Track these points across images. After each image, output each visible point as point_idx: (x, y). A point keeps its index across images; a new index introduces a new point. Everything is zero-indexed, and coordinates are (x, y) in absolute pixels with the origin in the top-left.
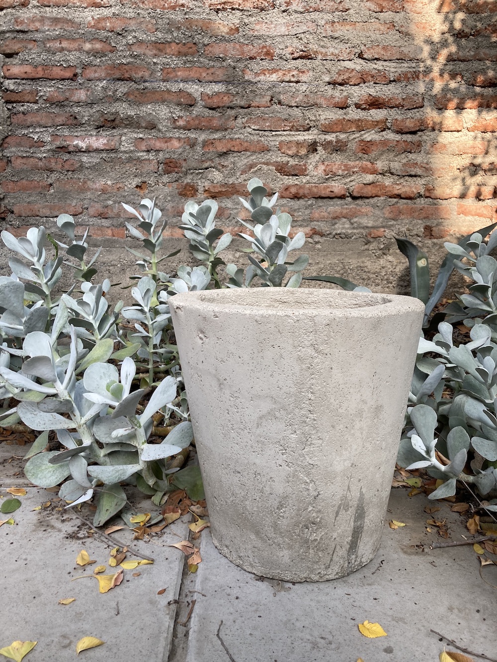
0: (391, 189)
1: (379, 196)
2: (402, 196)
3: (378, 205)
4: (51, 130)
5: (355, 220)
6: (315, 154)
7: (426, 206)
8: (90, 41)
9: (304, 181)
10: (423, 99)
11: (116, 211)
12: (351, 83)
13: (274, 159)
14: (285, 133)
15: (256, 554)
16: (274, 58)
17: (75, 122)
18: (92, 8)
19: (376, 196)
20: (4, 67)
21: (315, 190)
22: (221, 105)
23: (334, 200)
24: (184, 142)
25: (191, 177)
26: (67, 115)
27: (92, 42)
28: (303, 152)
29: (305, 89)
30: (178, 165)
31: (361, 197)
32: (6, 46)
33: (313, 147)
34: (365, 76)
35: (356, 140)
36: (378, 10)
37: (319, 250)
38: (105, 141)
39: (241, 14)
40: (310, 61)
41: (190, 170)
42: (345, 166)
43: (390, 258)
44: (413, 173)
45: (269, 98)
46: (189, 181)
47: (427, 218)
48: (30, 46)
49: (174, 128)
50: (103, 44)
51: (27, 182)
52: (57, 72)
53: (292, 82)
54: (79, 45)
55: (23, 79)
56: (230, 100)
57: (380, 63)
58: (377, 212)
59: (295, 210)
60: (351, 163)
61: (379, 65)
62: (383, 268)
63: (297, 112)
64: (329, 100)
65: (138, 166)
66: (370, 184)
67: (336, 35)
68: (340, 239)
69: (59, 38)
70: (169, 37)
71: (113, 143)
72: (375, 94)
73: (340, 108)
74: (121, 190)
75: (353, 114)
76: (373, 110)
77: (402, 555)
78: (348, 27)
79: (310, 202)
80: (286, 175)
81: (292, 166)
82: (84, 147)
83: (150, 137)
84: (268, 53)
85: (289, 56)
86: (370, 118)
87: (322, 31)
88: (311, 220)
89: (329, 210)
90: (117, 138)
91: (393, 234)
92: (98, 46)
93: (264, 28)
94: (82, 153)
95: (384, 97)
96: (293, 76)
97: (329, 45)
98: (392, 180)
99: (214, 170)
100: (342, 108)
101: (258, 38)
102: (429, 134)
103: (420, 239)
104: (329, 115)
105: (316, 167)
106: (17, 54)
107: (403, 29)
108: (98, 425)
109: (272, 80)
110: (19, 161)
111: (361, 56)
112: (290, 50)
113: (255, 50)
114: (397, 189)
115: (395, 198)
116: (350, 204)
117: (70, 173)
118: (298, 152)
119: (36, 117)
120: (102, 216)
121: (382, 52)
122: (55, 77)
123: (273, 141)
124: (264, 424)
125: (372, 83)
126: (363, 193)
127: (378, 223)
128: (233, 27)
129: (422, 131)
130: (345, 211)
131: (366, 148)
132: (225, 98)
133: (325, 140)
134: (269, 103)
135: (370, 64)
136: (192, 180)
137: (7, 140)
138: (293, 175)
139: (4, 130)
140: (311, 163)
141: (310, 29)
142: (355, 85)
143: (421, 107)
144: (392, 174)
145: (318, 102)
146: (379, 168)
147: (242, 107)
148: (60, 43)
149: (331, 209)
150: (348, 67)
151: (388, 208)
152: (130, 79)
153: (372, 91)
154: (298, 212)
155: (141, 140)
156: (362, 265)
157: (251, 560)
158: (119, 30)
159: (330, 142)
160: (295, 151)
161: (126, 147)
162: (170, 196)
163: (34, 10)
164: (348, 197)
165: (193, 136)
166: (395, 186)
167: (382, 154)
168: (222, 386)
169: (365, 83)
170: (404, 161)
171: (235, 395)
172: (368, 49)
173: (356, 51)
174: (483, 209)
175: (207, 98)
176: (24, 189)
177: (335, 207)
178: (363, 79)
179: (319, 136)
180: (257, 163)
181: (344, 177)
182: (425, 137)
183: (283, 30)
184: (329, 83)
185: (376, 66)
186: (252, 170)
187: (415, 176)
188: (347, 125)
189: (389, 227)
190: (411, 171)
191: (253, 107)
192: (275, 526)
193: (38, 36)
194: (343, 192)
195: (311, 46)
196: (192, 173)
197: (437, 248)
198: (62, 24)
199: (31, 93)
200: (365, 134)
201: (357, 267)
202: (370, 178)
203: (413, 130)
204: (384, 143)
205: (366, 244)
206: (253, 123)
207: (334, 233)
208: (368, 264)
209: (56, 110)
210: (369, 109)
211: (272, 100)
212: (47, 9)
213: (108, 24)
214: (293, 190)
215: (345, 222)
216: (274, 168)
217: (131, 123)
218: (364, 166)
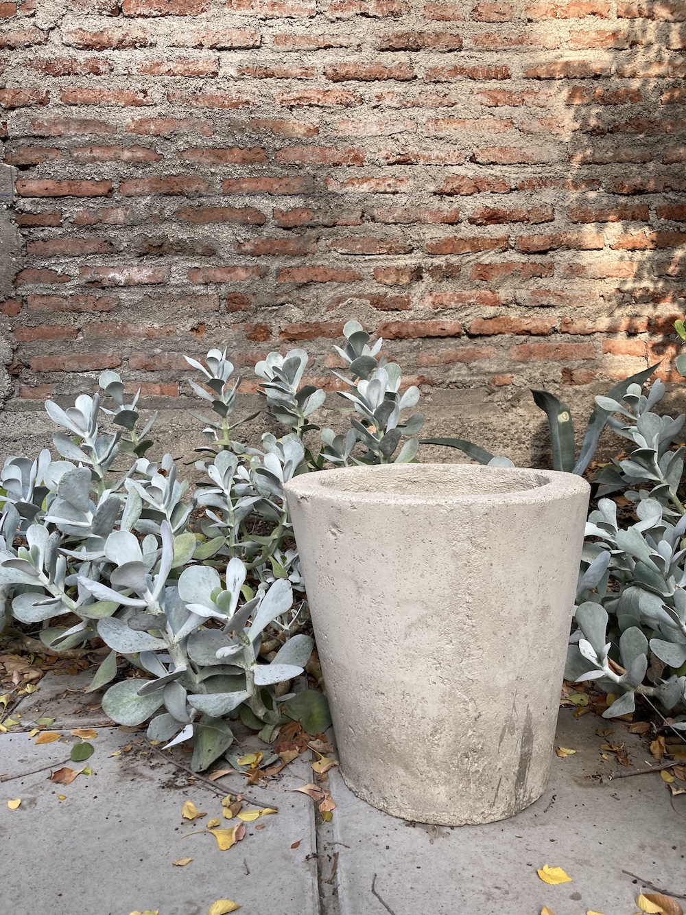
0: (518, 324)
1: (504, 334)
2: (533, 332)
3: (503, 344)
4: (79, 260)
5: (474, 364)
6: (420, 282)
7: (563, 344)
8: (130, 148)
9: (407, 317)
10: (553, 210)
11: (165, 361)
12: (463, 193)
13: (368, 290)
14: (381, 257)
15: (405, 793)
16: (364, 164)
17: (110, 249)
18: (132, 107)
19: (500, 333)
20: (18, 183)
21: (421, 328)
22: (298, 223)
23: (446, 340)
24: (253, 272)
25: (262, 315)
26: (101, 241)
27: (132, 149)
28: (405, 280)
29: (404, 201)
30: (246, 301)
31: (481, 335)
32: (21, 155)
33: (417, 274)
34: (480, 184)
35: (471, 264)
36: (492, 104)
37: (429, 403)
38: (150, 273)
39: (321, 111)
40: (409, 166)
41: (260, 306)
42: (459, 296)
43: (521, 411)
44: (545, 303)
45: (359, 214)
46: (260, 321)
47: (565, 358)
48: (51, 156)
49: (239, 255)
50: (147, 152)
51: (47, 328)
52: (87, 187)
53: (389, 193)
54: (115, 153)
55: (43, 197)
56: (310, 217)
57: (498, 168)
58: (502, 353)
59: (397, 354)
60: (467, 293)
61: (497, 171)
62: (512, 424)
63: (396, 230)
64: (435, 215)
65: (193, 304)
66: (491, 319)
67: (441, 135)
68: (456, 389)
69: (90, 145)
70: (230, 142)
71: (160, 275)
72: (492, 206)
73: (449, 224)
74: (171, 335)
75: (467, 231)
76: (492, 225)
77: (577, 788)
78: (455, 125)
79: (415, 343)
80: (385, 310)
81: (391, 299)
82: (123, 281)
83: (208, 266)
84: (356, 158)
85: (382, 161)
86: (488, 236)
87: (423, 130)
88: (419, 366)
89: (440, 352)
90: (165, 268)
91: (523, 380)
92: (140, 154)
93: (350, 128)
94: (119, 289)
95: (505, 210)
96: (389, 185)
97: (433, 147)
98: (519, 312)
99: (292, 306)
100: (452, 224)
101: (343, 139)
102: (563, 253)
103: (558, 386)
104: (435, 233)
105: (422, 299)
106: (35, 165)
107: (524, 126)
108: (192, 643)
109: (363, 190)
110: (38, 301)
111: (473, 160)
112: (384, 153)
113: (339, 155)
114: (526, 324)
115: (523, 335)
116: (467, 344)
117: (104, 314)
118: (398, 280)
119: (60, 244)
120: (148, 368)
121: (500, 155)
122: (84, 194)
123: (365, 266)
124: (413, 633)
125: (488, 192)
126: (482, 330)
127: (504, 367)
128: (312, 128)
129: (554, 250)
130: (460, 354)
131: (484, 274)
132: (304, 215)
133: (432, 265)
134: (359, 220)
135: (484, 169)
136: (264, 319)
137: (22, 274)
138: (393, 310)
139: (18, 263)
140: (415, 295)
141: (409, 128)
142: (467, 195)
143: (552, 221)
144: (519, 304)
145: (422, 217)
146: (502, 298)
147: (326, 226)
148: (91, 152)
149: (442, 351)
150: (458, 173)
151: (515, 348)
152: (181, 194)
153: (489, 202)
154: (401, 356)
155: (196, 270)
156: (485, 421)
157: (399, 800)
158: (166, 133)
159: (439, 267)
160: (394, 280)
161: (178, 280)
162: (235, 340)
163: (56, 110)
164: (464, 335)
165: (264, 263)
166: (523, 320)
167: (504, 281)
168: (360, 590)
169: (479, 192)
170: (533, 288)
171: (377, 601)
172: (482, 151)
173: (467, 153)
174: (635, 345)
175: (280, 215)
176: (44, 336)
177: (447, 349)
178: (477, 187)
179: (425, 260)
180: (347, 296)
181: (457, 309)
182: (558, 258)
183: (375, 130)
184: (435, 194)
185: (492, 172)
186: (340, 305)
187: (548, 306)
188: (459, 246)
189: (518, 372)
190: (542, 300)
191: (339, 225)
192: (428, 757)
193: (62, 143)
194: (457, 330)
195: (410, 148)
196: (263, 311)
197: (581, 396)
198: (92, 128)
199: (54, 214)
200: (482, 255)
201: (479, 425)
202: (490, 311)
203: (542, 249)
204: (508, 266)
205: (489, 394)
206: (340, 246)
207: (448, 382)
208: (493, 419)
209: (86, 235)
210: (486, 225)
211: (363, 216)
212: (73, 108)
213: (153, 127)
214: (394, 329)
215: (460, 368)
216: (369, 301)
217: (183, 249)
218: (483, 296)
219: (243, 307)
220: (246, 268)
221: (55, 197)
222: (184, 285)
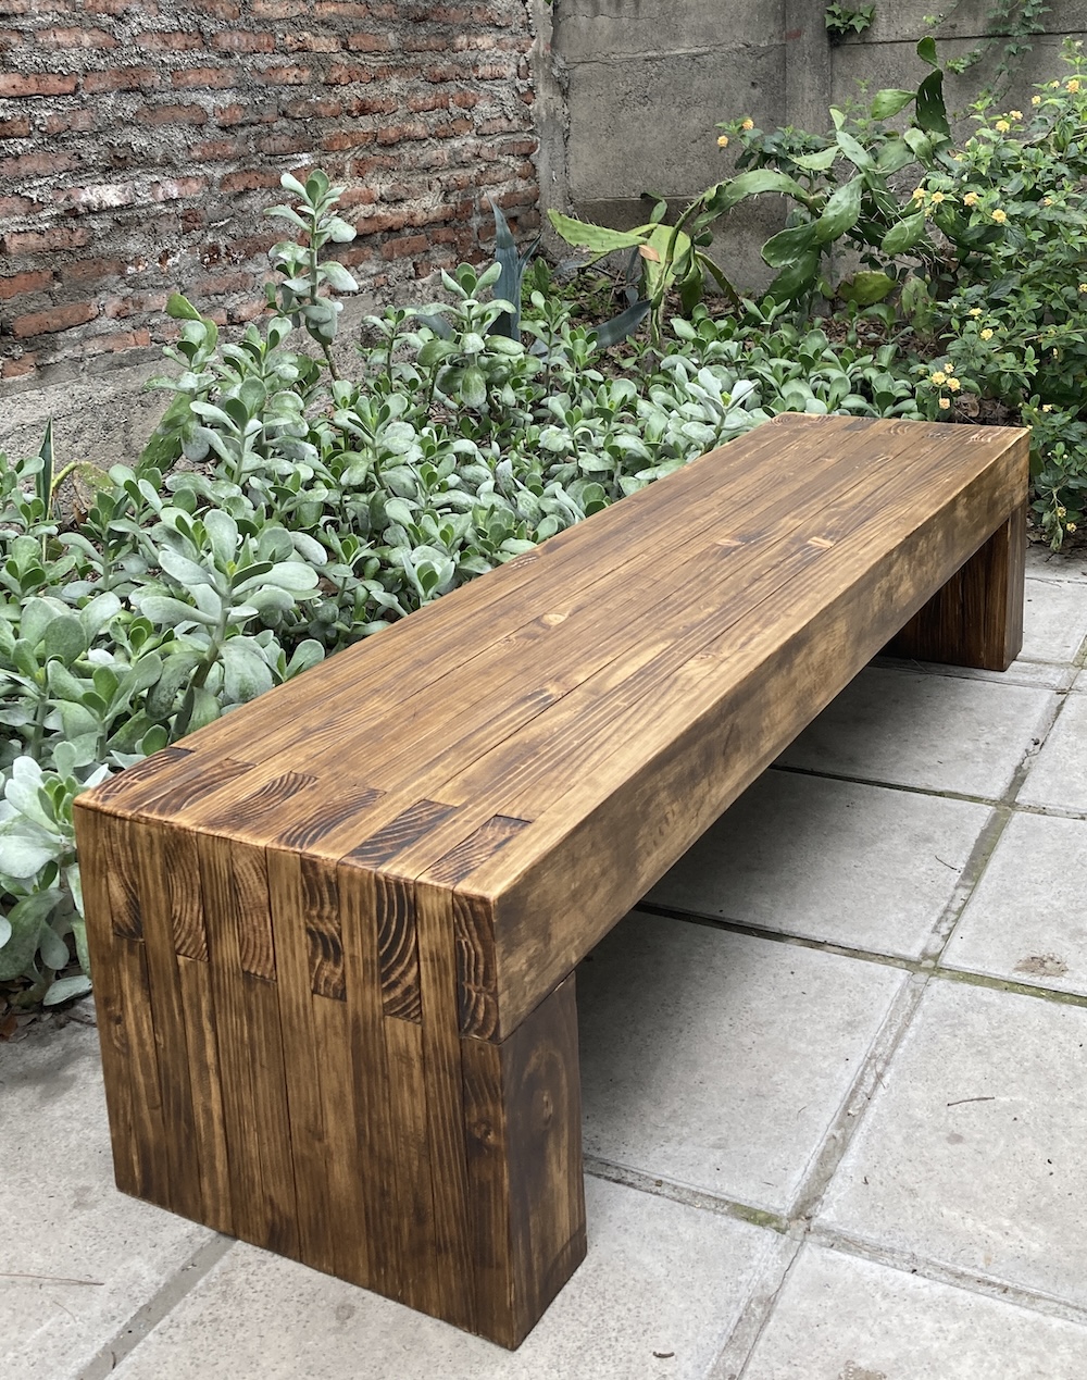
4: (52, 182)
7: (411, 238)
8: (89, 31)
10: (397, 100)
12: (342, 83)
14: (293, 156)
16: (275, 50)
19: (375, 233)
22: (233, 122)
24: (202, 183)
25: (212, 234)
26: (69, 154)
27: (92, 33)
29: (306, 94)
30: (198, 218)
34: (352, 73)
38: (118, 192)
40: (307, 54)
41: (210, 223)
45: (276, 109)
46: (211, 241)
48: (13, 41)
49: (190, 162)
50: (107, 36)
51: (25, 277)
53: (295, 85)
54: (77, 38)
55: (10, 98)
56: (241, 115)
64: (327, 108)
69: (53, 27)
70: (175, 24)
71: (127, 195)
72: (361, 96)
76: (362, 118)
82: (95, 205)
83: (165, 178)
86: (361, 129)
90: (130, 185)
92: (100, 39)
93: (263, 9)
94: (93, 216)
95: (369, 100)
96: (295, 76)
98: (385, 209)
99: (234, 219)
101: (259, 23)
102: (406, 145)
104: (328, 128)
109: (278, 82)
112: (289, 39)
113: (257, 40)
114: (389, 221)
115: (388, 232)
117: (79, 250)
119: (31, 162)
120: (121, 315)
122: (52, 92)
125: (358, 82)
128: (236, 8)
132: (237, 113)
134: (276, 116)
136: (213, 238)
141: (303, 11)
142: (345, 85)
144: (384, 201)
145: (318, 110)
146: (374, 195)
148: (55, 36)
152: (138, 89)
153: (359, 93)
155: (157, 185)
158: (120, 12)
161: (143, 199)
165: (210, 172)
166: (387, 217)
167: (373, 176)
169: (352, 82)
170: (390, 183)
172: (351, 37)
175: (219, 113)
176: (24, 288)
178: (351, 77)
182: (403, 151)
183: (280, 12)
184: (324, 84)
185: (359, 60)
187: (401, 200)
190: (397, 194)
193: (25, 23)
195: (305, 34)
198: (52, 3)
199: (22, 120)
202: (368, 209)
203: (394, 142)
209: (54, 147)
210: (359, 118)
217: (145, 159)
219: (197, 225)
220: (196, 178)
221: (20, 98)
222: (150, 205)
